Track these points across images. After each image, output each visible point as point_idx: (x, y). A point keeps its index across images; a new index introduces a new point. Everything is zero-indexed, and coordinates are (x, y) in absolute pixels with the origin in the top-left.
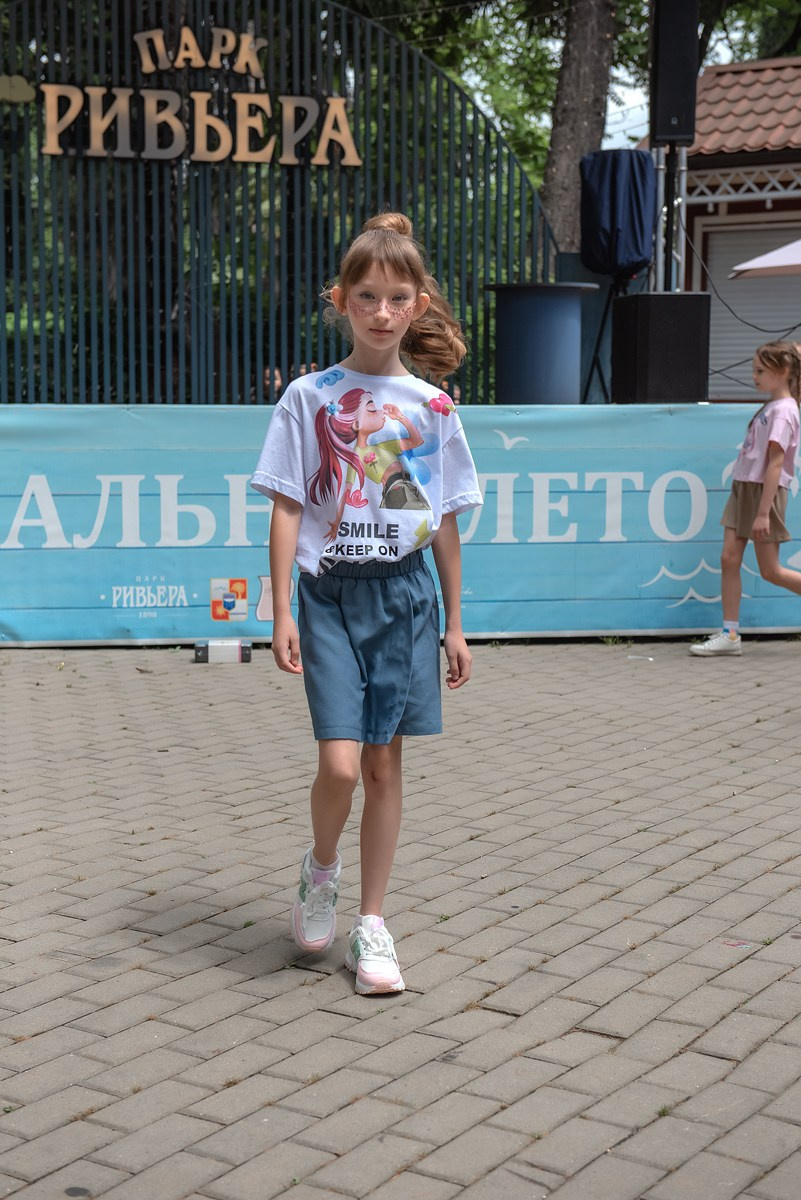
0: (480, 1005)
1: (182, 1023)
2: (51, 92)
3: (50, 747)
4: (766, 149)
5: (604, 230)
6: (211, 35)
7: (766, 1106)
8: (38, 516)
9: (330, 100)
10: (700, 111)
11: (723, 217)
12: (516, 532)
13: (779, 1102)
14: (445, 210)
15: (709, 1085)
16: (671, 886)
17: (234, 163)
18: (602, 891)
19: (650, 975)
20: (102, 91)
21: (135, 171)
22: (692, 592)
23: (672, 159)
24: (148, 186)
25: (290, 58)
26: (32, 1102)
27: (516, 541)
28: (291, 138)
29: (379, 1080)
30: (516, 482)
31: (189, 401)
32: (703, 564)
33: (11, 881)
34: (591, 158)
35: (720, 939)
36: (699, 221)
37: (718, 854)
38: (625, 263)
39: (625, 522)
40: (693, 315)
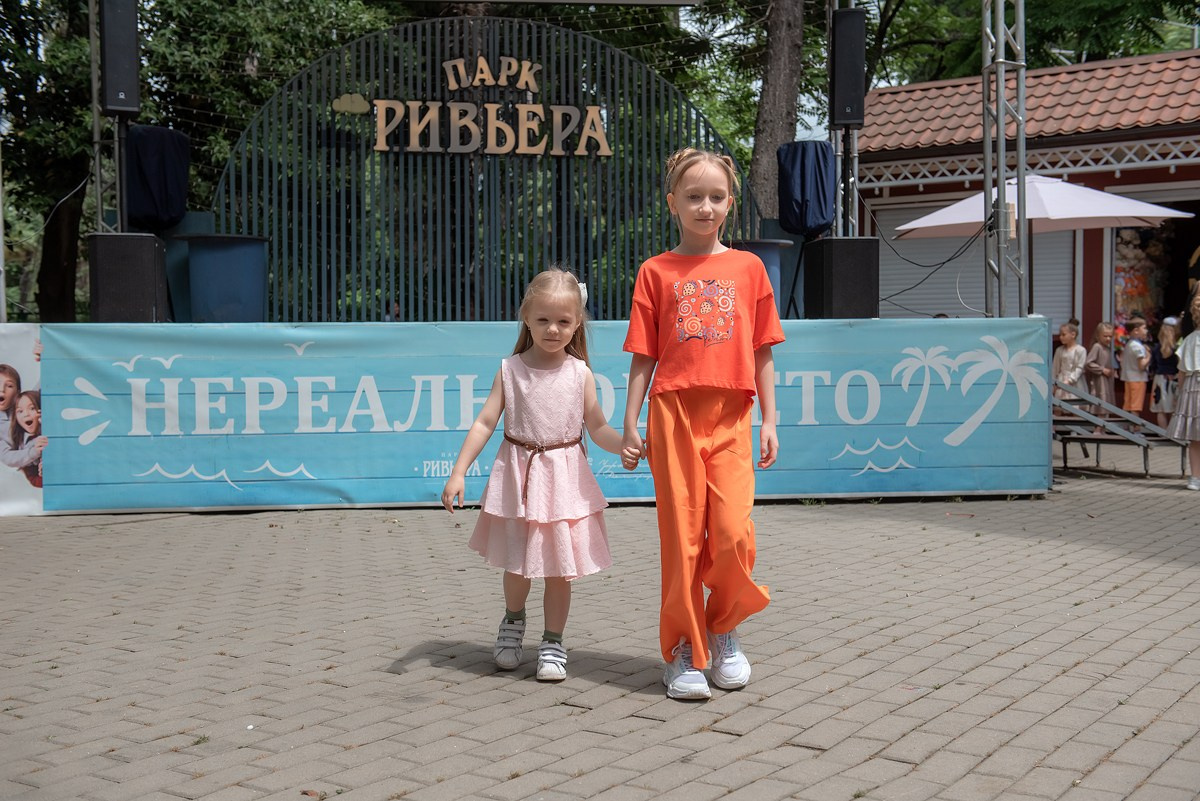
0: (711, 728)
1: (477, 738)
2: (381, 106)
3: (374, 568)
4: (918, 147)
5: (797, 201)
6: (500, 62)
7: (939, 792)
8: (368, 407)
9: (588, 108)
10: (867, 120)
11: (886, 199)
13: (950, 790)
15: (894, 779)
16: (858, 652)
17: (518, 155)
18: (804, 656)
19: (844, 709)
20: (420, 103)
21: (443, 164)
22: (870, 464)
23: (846, 139)
24: (453, 173)
25: (559, 79)
26: (358, 787)
28: (560, 137)
29: (632, 774)
31: (482, 319)
32: (878, 442)
33: (343, 650)
34: (786, 147)
35: (900, 686)
36: (868, 203)
37: (896, 631)
38: (813, 226)
39: (816, 409)
40: (866, 254)
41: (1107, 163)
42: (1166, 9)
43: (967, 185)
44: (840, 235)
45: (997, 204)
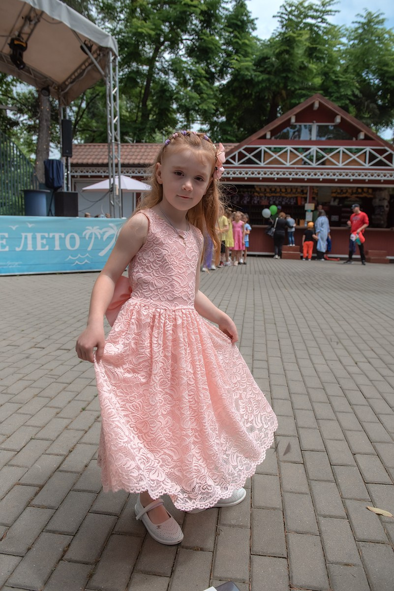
0: (35, 347)
5: (51, 178)
10: (73, 153)
12: (33, 248)
14: (9, 175)
18: (62, 322)
19: (75, 337)
22: (77, 262)
23: (67, 160)
27: (32, 249)
29: (10, 364)
30: (32, 235)
32: (79, 255)
34: (46, 161)
36: (73, 179)
38: (56, 187)
39: (60, 245)
40: (74, 197)
41: (142, 173)
42: (156, 130)
43: (103, 176)
44: (65, 190)
45: (113, 184)
